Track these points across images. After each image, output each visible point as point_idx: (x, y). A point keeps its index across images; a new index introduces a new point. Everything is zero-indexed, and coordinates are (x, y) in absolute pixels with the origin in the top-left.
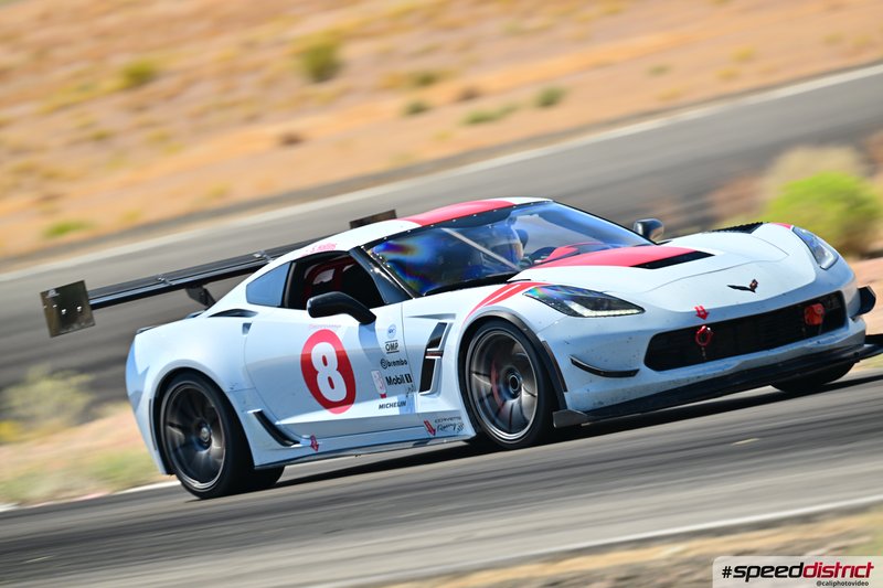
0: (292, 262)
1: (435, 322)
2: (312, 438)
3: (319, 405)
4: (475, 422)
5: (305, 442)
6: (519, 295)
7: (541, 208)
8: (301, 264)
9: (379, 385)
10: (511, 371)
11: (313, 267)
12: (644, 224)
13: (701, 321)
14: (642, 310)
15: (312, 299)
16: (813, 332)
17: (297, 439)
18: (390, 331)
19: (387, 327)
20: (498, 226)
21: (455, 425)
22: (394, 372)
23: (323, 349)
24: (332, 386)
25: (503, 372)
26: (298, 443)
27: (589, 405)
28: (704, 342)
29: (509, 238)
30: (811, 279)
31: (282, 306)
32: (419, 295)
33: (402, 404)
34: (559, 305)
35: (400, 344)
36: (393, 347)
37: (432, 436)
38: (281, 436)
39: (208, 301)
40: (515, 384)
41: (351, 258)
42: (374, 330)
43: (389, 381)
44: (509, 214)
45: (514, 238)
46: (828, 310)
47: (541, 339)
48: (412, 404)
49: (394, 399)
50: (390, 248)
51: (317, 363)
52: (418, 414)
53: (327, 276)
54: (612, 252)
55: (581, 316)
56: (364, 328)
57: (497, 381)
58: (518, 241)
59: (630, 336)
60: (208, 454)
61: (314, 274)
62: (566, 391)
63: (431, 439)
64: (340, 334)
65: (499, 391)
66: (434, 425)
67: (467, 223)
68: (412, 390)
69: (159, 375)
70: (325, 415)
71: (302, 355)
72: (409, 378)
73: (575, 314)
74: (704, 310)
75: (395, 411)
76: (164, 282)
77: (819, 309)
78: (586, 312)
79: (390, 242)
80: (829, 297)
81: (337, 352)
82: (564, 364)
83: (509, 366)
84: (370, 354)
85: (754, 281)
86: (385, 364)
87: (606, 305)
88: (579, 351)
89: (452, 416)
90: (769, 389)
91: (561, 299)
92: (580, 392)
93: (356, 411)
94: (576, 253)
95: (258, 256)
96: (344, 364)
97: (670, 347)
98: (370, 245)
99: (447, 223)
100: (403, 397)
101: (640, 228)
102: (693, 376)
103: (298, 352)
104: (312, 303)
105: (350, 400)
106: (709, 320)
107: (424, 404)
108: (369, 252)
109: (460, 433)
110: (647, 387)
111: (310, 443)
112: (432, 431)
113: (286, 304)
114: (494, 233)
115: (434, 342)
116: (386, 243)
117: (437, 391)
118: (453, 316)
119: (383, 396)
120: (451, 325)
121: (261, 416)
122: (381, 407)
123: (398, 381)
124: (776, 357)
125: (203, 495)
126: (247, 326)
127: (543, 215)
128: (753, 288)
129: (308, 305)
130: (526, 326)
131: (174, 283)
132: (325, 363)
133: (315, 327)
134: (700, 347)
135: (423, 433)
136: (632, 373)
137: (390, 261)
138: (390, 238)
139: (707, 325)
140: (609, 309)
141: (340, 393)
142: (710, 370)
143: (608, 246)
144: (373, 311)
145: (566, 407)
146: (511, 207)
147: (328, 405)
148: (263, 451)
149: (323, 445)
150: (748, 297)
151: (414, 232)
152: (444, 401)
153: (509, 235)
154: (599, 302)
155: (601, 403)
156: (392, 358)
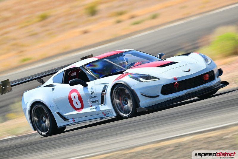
0: (64, 71)
1: (104, 85)
2: (73, 118)
3: (74, 110)
4: (116, 112)
5: (71, 120)
6: (126, 77)
7: (131, 52)
8: (67, 71)
9: (90, 103)
10: (125, 97)
11: (70, 72)
12: (159, 55)
13: (175, 81)
14: (159, 79)
15: (70, 81)
16: (206, 82)
17: (69, 119)
18: (92, 88)
19: (91, 88)
20: (120, 58)
21: (111, 113)
22: (94, 99)
23: (74, 94)
24: (77, 104)
25: (123, 98)
26: (69, 120)
27: (146, 106)
28: (177, 86)
29: (123, 61)
30: (205, 67)
31: (63, 83)
32: (99, 78)
33: (96, 108)
34: (137, 79)
35: (95, 92)
36: (93, 93)
37: (105, 116)
38: (64, 118)
39: (43, 82)
40: (126, 101)
41: (80, 69)
42: (87, 88)
43: (92, 102)
44: (122, 54)
45: (125, 61)
46: (210, 75)
47: (132, 88)
48: (99, 108)
49: (94, 107)
50: (90, 66)
51: (73, 98)
52: (101, 111)
53: (75, 74)
54: (151, 63)
55: (142, 81)
56: (85, 88)
57: (121, 100)
58: (126, 61)
59: (156, 86)
60: (45, 124)
61: (71, 74)
62: (140, 102)
63: (104, 117)
64: (78, 90)
65: (122, 103)
66: (105, 113)
67: (111, 57)
68: (99, 104)
69: (30, 104)
70: (76, 112)
71: (69, 96)
72: (98, 101)
73: (141, 81)
74: (176, 78)
75: (95, 110)
76: (31, 78)
77: (207, 76)
78: (144, 80)
79: (90, 64)
80: (210, 72)
81: (78, 95)
82: (139, 95)
83: (124, 96)
84: (87, 95)
85: (189, 69)
86: (91, 97)
87: (149, 78)
88: (143, 91)
89: (110, 110)
90: (196, 98)
91: (137, 77)
92: (144, 102)
93: (84, 111)
94: (141, 64)
95: (56, 69)
96: (80, 98)
97: (167, 89)
98: (85, 65)
99: (106, 58)
100: (96, 106)
101: (158, 56)
102: (174, 96)
103: (67, 95)
104: (70, 82)
105: (82, 108)
106: (178, 80)
107: (102, 108)
108: (85, 67)
109: (113, 115)
110: (162, 100)
111: (72, 120)
112: (105, 115)
113: (63, 82)
114: (119, 60)
115: (104, 91)
116: (89, 64)
117: (105, 104)
118: (108, 83)
119: (91, 106)
120: (108, 86)
121: (59, 113)
122: (91, 109)
123: (95, 102)
124: (196, 89)
125: (45, 136)
126: (53, 89)
127: (132, 54)
128: (189, 71)
129: (69, 83)
130: (128, 85)
131: (33, 78)
132: (75, 98)
133: (72, 88)
134: (176, 88)
135: (102, 116)
136: (158, 96)
137: (91, 69)
138: (90, 63)
139: (177, 82)
140: (150, 79)
141: (79, 106)
143: (150, 61)
144: (87, 83)
145: (140, 107)
146: (123, 52)
147: (76, 109)
148: (60, 123)
149: (76, 120)
150: (188, 74)
151: (97, 61)
152: (107, 107)
153: (123, 60)
154: (147, 77)
155: (149, 105)
156: (93, 96)
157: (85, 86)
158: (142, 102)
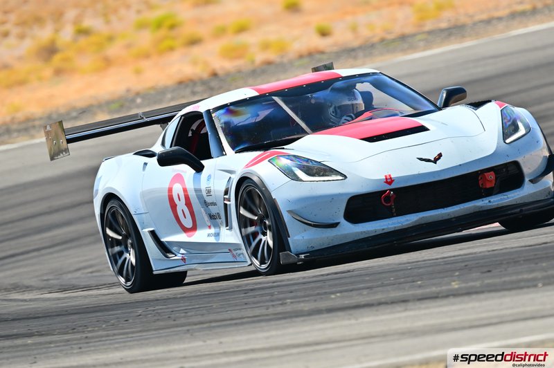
0: (182, 116)
1: (228, 176)
3: (180, 229)
5: (179, 256)
6: (265, 161)
9: (206, 219)
13: (387, 187)
14: (345, 177)
17: (175, 252)
18: (208, 180)
19: (208, 175)
22: (213, 210)
23: (178, 188)
24: (185, 217)
28: (388, 202)
30: (488, 153)
33: (217, 235)
34: (289, 172)
35: (212, 190)
36: (209, 192)
43: (211, 217)
47: (274, 197)
49: (213, 231)
51: (176, 200)
55: (301, 180)
56: (196, 175)
62: (289, 237)
64: (186, 178)
67: (294, 92)
68: (222, 225)
70: (184, 237)
72: (219, 216)
73: (298, 179)
74: (391, 178)
75: (214, 240)
76: (142, 119)
77: (491, 176)
79: (231, 106)
80: (505, 165)
81: (184, 192)
86: (206, 204)
88: (296, 207)
92: (300, 239)
93: (198, 236)
96: (188, 201)
98: (216, 109)
102: (379, 228)
103: (167, 186)
104: (159, 156)
105: (194, 228)
106: (393, 186)
107: (228, 236)
108: (213, 114)
110: (345, 236)
112: (234, 257)
115: (227, 191)
116: (228, 108)
117: (231, 228)
118: (235, 173)
119: (209, 227)
120: (232, 179)
121: (153, 233)
122: (208, 235)
123: (215, 217)
128: (435, 160)
130: (265, 187)
131: (148, 120)
132: (179, 200)
136: (335, 225)
138: (232, 104)
139: (391, 190)
140: (324, 175)
142: (393, 224)
144: (202, 162)
145: (289, 249)
146: (339, 79)
147: (185, 230)
148: (156, 260)
149: (188, 259)
150: (431, 167)
154: (316, 169)
155: (312, 247)
156: (209, 200)
157: (199, 168)
158: (296, 238)
